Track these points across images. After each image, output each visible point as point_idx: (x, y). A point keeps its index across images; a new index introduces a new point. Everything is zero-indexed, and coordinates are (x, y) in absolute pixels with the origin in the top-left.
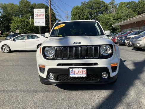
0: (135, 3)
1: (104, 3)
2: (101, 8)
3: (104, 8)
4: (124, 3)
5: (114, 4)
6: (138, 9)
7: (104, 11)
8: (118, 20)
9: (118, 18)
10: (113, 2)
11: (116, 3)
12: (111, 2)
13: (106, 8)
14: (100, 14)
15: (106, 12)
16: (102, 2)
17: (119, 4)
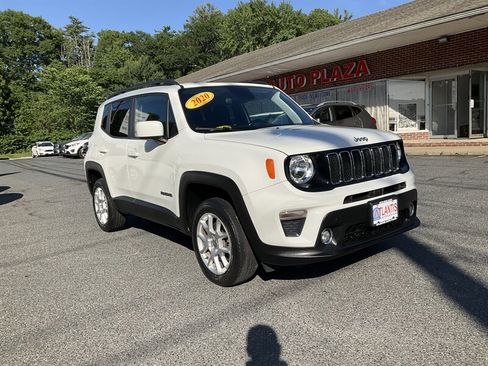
0: (147, 37)
1: (46, 26)
2: (37, 44)
3: (48, 44)
4: (117, 35)
5: (83, 34)
6: (160, 57)
7: (51, 53)
8: (112, 86)
9: (110, 81)
10: (78, 28)
11: (89, 33)
12: (71, 27)
13: (58, 46)
14: (38, 64)
15: (58, 58)
16: (38, 21)
17: (99, 34)
